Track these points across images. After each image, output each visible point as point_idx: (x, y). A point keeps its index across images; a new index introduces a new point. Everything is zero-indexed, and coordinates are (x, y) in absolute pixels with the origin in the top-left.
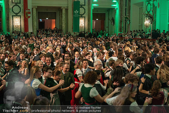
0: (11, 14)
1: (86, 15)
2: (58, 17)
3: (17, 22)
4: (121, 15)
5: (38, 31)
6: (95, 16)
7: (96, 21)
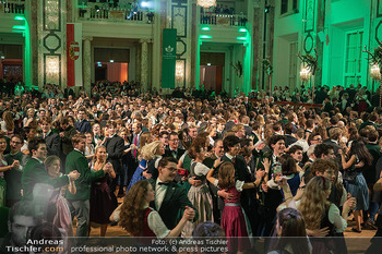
0: (42, 51)
1: (187, 56)
2: (132, 60)
3: (53, 67)
4: (255, 56)
5: (93, 85)
6: (205, 57)
7: (207, 68)
